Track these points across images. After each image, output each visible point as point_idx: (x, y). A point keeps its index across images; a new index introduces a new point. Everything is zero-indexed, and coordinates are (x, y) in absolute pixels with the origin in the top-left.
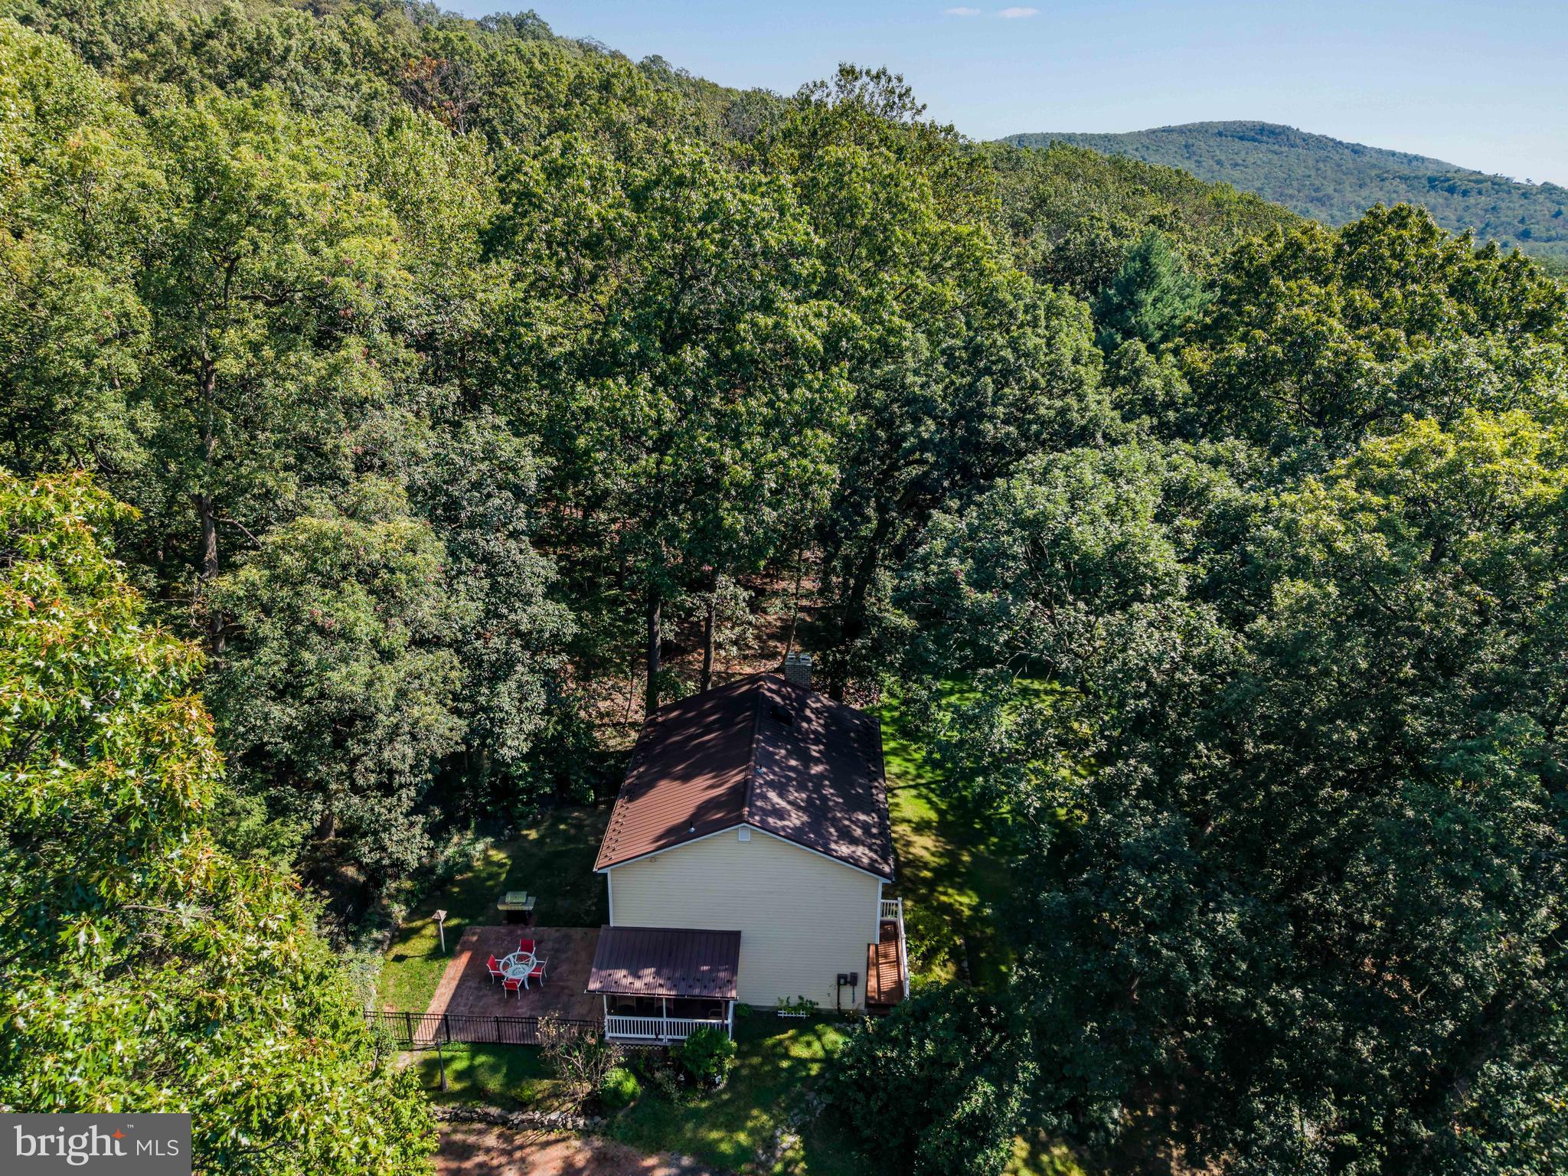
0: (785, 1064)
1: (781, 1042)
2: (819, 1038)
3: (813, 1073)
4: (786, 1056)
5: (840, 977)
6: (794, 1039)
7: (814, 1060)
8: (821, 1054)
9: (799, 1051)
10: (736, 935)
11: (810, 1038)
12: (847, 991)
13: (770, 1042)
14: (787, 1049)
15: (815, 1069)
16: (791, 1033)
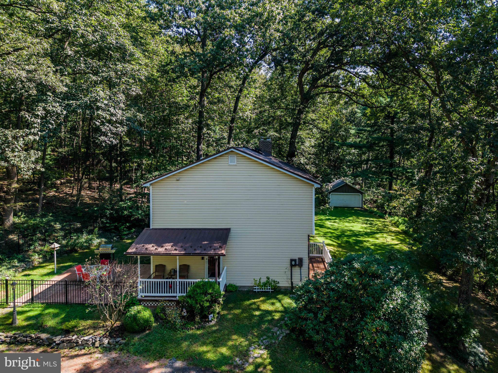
0: (257, 313)
1: (254, 303)
2: (280, 301)
3: (276, 318)
4: (258, 309)
5: (292, 260)
6: (263, 302)
7: (276, 311)
8: (281, 308)
9: (266, 307)
10: (228, 231)
11: (274, 301)
12: (296, 270)
13: (248, 303)
14: (258, 306)
15: (277, 316)
16: (261, 299)
